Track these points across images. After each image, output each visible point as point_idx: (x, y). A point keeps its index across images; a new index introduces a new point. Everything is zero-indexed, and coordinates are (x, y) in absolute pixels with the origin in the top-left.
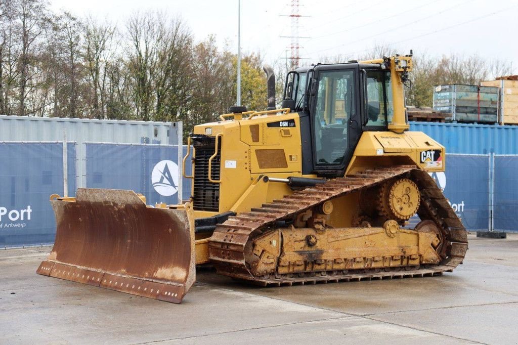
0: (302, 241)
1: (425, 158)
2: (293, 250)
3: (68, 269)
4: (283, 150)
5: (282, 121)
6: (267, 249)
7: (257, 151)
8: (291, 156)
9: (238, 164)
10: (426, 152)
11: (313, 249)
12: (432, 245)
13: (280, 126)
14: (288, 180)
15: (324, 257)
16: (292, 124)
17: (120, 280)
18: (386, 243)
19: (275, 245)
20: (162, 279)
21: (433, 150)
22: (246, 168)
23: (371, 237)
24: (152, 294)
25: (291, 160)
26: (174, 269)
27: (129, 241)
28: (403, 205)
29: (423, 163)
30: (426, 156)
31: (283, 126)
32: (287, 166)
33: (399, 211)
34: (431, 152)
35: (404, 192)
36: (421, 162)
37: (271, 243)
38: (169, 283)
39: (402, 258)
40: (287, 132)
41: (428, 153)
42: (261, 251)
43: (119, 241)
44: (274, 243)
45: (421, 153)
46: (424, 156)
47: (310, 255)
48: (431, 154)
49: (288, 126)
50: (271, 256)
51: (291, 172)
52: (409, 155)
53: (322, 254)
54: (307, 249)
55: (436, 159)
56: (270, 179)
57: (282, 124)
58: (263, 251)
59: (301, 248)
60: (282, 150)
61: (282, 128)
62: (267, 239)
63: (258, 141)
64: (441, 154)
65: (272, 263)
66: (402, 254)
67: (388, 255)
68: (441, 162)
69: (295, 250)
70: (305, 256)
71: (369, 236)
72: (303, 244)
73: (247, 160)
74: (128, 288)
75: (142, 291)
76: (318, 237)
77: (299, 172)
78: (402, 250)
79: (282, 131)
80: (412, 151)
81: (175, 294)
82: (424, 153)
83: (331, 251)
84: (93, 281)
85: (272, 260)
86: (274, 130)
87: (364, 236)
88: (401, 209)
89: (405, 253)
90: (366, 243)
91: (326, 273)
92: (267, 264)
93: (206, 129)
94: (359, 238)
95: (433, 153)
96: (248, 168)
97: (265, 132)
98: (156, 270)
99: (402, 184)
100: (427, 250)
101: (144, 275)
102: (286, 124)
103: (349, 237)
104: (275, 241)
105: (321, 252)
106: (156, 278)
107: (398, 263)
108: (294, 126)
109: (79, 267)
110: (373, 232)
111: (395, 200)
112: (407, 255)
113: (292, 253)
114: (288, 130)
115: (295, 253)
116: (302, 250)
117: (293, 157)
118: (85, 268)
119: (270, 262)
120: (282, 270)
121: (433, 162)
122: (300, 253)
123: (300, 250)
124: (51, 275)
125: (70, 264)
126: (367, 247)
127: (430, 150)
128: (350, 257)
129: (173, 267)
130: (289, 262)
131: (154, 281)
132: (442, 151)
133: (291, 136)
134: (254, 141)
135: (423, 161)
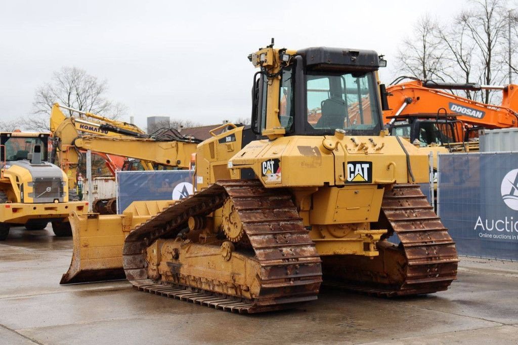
1: (266, 170)
7: (214, 167)
10: (266, 162)
11: (177, 263)
12: (258, 276)
15: (182, 271)
16: (234, 138)
18: (223, 267)
21: (273, 160)
22: (208, 183)
28: (230, 225)
29: (265, 176)
33: (227, 232)
35: (231, 211)
36: (263, 175)
37: (153, 252)
39: (234, 286)
40: (229, 147)
41: (268, 162)
42: (149, 258)
44: (155, 252)
45: (262, 163)
46: (265, 168)
47: (174, 268)
48: (271, 165)
52: (252, 167)
53: (180, 268)
57: (227, 139)
61: (227, 143)
62: (151, 248)
63: (214, 158)
64: (280, 164)
65: (155, 270)
67: (222, 280)
68: (280, 174)
69: (167, 261)
70: (171, 268)
71: (212, 257)
73: (208, 177)
76: (180, 251)
78: (233, 277)
80: (254, 162)
82: (264, 163)
83: (186, 267)
85: (154, 267)
86: (223, 145)
87: (208, 255)
88: (229, 229)
89: (234, 281)
90: (209, 263)
92: (152, 270)
95: (272, 163)
97: (218, 148)
99: (229, 201)
100: (253, 282)
102: (230, 139)
103: (199, 254)
105: (180, 266)
108: (235, 140)
110: (214, 253)
111: (224, 220)
112: (236, 283)
114: (230, 145)
115: (166, 264)
120: (163, 278)
121: (273, 174)
122: (169, 264)
123: (170, 261)
126: (209, 267)
127: (270, 160)
128: (197, 276)
130: (163, 271)
132: (280, 159)
133: (233, 151)
134: (212, 158)
135: (264, 173)
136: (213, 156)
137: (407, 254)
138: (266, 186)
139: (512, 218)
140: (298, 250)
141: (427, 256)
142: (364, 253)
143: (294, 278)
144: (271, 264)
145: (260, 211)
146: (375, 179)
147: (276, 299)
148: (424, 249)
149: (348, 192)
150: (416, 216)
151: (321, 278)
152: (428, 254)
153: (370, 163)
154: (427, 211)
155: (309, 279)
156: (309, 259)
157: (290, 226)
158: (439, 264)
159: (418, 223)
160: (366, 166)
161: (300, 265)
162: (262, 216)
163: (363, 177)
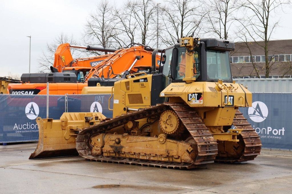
0: (114, 140)
1: (191, 98)
5: (141, 79)
6: (96, 143)
7: (128, 95)
8: (145, 97)
9: (119, 102)
10: (192, 94)
11: (119, 145)
12: (187, 151)
15: (123, 150)
16: (146, 80)
18: (158, 147)
21: (197, 93)
22: (123, 104)
23: (150, 142)
25: (145, 99)
28: (167, 125)
29: (190, 101)
30: (191, 97)
32: (142, 103)
33: (164, 129)
34: (195, 95)
35: (168, 118)
36: (189, 100)
37: (98, 140)
39: (168, 156)
40: (142, 85)
42: (94, 143)
44: (99, 140)
45: (188, 95)
46: (190, 97)
47: (116, 148)
48: (195, 96)
49: (144, 82)
50: (98, 147)
51: (146, 106)
52: (180, 96)
53: (122, 148)
54: (116, 145)
55: (198, 99)
57: (141, 81)
59: (113, 144)
60: (141, 94)
61: (141, 83)
62: (96, 138)
63: (129, 90)
64: (202, 96)
65: (99, 150)
66: (167, 154)
67: (158, 154)
68: (202, 101)
70: (114, 148)
71: (149, 142)
72: (114, 142)
73: (124, 100)
76: (122, 139)
77: (149, 106)
78: (167, 152)
80: (182, 94)
82: (190, 95)
83: (127, 147)
85: (98, 149)
86: (137, 84)
87: (146, 141)
88: (166, 127)
89: (169, 154)
90: (147, 145)
91: (128, 159)
92: (96, 150)
94: (143, 142)
95: (196, 95)
97: (132, 85)
99: (166, 113)
100: (184, 154)
102: (143, 80)
103: (138, 141)
105: (122, 147)
107: (167, 160)
108: (147, 81)
110: (151, 140)
111: (162, 122)
112: (170, 155)
114: (143, 84)
115: (109, 146)
117: (146, 98)
120: (105, 154)
121: (197, 100)
122: (112, 147)
123: (112, 145)
126: (147, 147)
127: (194, 93)
128: (137, 152)
130: (107, 150)
132: (202, 93)
133: (145, 87)
134: (127, 90)
135: (189, 99)
136: (128, 89)
137: (245, 141)
138: (191, 106)
139: (254, 126)
140: (208, 138)
141: (251, 143)
142: (232, 140)
143: (209, 151)
144: (201, 144)
145: (188, 118)
146: (235, 104)
147: (201, 162)
148: (250, 139)
149: (224, 110)
150: (242, 123)
151: (217, 152)
152: (252, 142)
153: (233, 96)
154: (245, 121)
155: (213, 152)
156: (213, 142)
157: (201, 126)
158: (255, 147)
159: (244, 126)
160: (232, 98)
161: (210, 145)
162: (190, 121)
163: (231, 103)
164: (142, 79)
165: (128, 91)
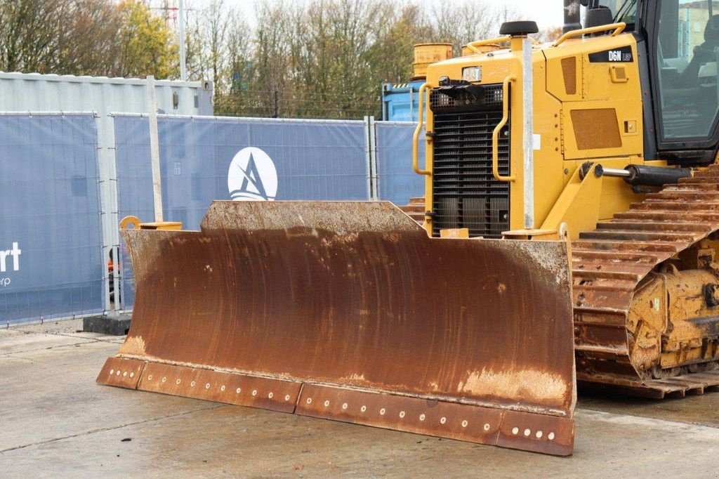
0: (697, 296)
2: (684, 317)
3: (188, 373)
4: (614, 109)
5: (613, 50)
6: (646, 318)
7: (574, 113)
8: (626, 123)
9: (543, 142)
11: (714, 313)
13: (607, 60)
14: (627, 172)
16: (628, 56)
17: (354, 399)
19: (658, 309)
20: (488, 398)
22: (557, 150)
24: (467, 431)
25: (626, 131)
26: (522, 374)
27: (363, 312)
31: (613, 61)
32: (620, 144)
37: (652, 305)
38: (516, 407)
40: (621, 73)
42: (636, 323)
43: (331, 313)
44: (657, 304)
47: (712, 326)
49: (622, 61)
50: (652, 333)
51: (627, 156)
54: (705, 313)
56: (605, 170)
57: (611, 56)
58: (640, 322)
59: (696, 313)
60: (612, 111)
61: (612, 65)
62: (646, 296)
63: (575, 92)
65: (654, 347)
69: (687, 318)
70: (704, 329)
72: (699, 303)
74: (384, 416)
75: (432, 425)
77: (639, 155)
79: (614, 72)
81: (546, 434)
84: (272, 401)
85: (653, 342)
92: (645, 349)
93: (463, 69)
96: (559, 150)
97: (585, 73)
98: (462, 376)
101: (426, 389)
102: (619, 55)
104: (658, 300)
106: (468, 395)
108: (631, 60)
109: (218, 370)
113: (684, 323)
115: (688, 324)
116: (697, 316)
117: (630, 126)
118: (236, 371)
119: (650, 346)
120: (665, 362)
122: (697, 323)
123: (695, 316)
124: (142, 388)
125: (189, 364)
129: (517, 370)
131: (463, 401)
133: (627, 81)
134: (568, 93)
136: (571, 88)
164: (617, 49)
165: (571, 97)
